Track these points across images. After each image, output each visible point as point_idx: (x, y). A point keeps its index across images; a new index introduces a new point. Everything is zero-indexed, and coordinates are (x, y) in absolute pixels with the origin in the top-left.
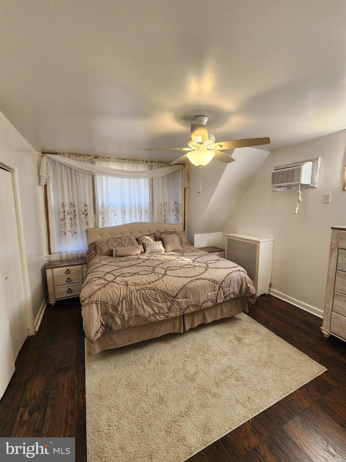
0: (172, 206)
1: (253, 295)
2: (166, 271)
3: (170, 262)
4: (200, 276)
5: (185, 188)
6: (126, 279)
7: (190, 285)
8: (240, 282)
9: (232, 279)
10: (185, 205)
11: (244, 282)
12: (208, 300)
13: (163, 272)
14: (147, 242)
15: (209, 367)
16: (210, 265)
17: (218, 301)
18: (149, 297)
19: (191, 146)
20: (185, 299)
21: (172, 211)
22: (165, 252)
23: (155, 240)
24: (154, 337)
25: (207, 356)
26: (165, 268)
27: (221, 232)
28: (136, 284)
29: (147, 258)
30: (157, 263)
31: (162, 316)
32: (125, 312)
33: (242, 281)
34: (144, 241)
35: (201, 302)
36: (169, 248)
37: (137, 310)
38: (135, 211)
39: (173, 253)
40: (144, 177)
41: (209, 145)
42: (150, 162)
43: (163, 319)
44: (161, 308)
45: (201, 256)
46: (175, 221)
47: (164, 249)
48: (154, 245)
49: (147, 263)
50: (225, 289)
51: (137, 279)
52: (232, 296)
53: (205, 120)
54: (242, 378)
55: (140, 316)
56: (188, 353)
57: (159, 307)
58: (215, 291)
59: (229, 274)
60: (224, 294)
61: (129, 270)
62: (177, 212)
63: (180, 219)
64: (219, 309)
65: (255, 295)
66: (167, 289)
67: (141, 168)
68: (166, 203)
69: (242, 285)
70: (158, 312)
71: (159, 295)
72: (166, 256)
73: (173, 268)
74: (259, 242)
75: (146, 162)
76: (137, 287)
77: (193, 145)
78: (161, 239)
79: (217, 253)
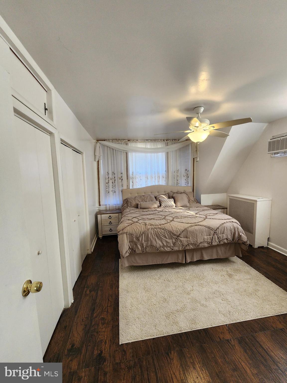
0: (183, 172)
1: (244, 242)
2: (173, 219)
3: (178, 213)
4: (199, 223)
5: (194, 159)
6: (145, 221)
7: (190, 229)
8: (233, 231)
9: (226, 228)
10: (194, 172)
11: (236, 232)
12: (204, 242)
13: (171, 219)
14: (162, 199)
15: (202, 288)
16: (208, 217)
17: (213, 244)
18: (160, 234)
19: (191, 129)
20: (186, 239)
21: (183, 177)
22: (176, 207)
23: (169, 198)
24: (163, 263)
25: (202, 282)
26: (174, 217)
27: (225, 194)
28: (151, 225)
29: (161, 210)
30: (168, 213)
31: (169, 249)
32: (144, 242)
33: (235, 230)
34: (160, 199)
35: (199, 242)
36: (179, 204)
37: (151, 242)
38: (155, 177)
39: (182, 208)
40: (162, 152)
41: (205, 127)
42: (167, 140)
43: (169, 250)
44: (168, 242)
45: (203, 210)
46: (185, 184)
47: (175, 205)
48: (167, 201)
49: (161, 213)
50: (219, 235)
51: (152, 222)
52: (226, 241)
53: (202, 109)
54: (228, 299)
55: (153, 246)
56: (188, 278)
57: (166, 242)
58: (211, 236)
59: (223, 224)
60: (218, 238)
61: (148, 217)
62: (187, 177)
63: (190, 183)
64: (215, 250)
65: (247, 242)
66: (173, 230)
67: (160, 145)
68: (178, 170)
69: (235, 233)
70: (166, 245)
71: (167, 233)
72: (176, 210)
73: (179, 217)
74: (256, 201)
75: (163, 140)
76: (152, 226)
77: (192, 128)
78: (173, 198)
79: (220, 210)
